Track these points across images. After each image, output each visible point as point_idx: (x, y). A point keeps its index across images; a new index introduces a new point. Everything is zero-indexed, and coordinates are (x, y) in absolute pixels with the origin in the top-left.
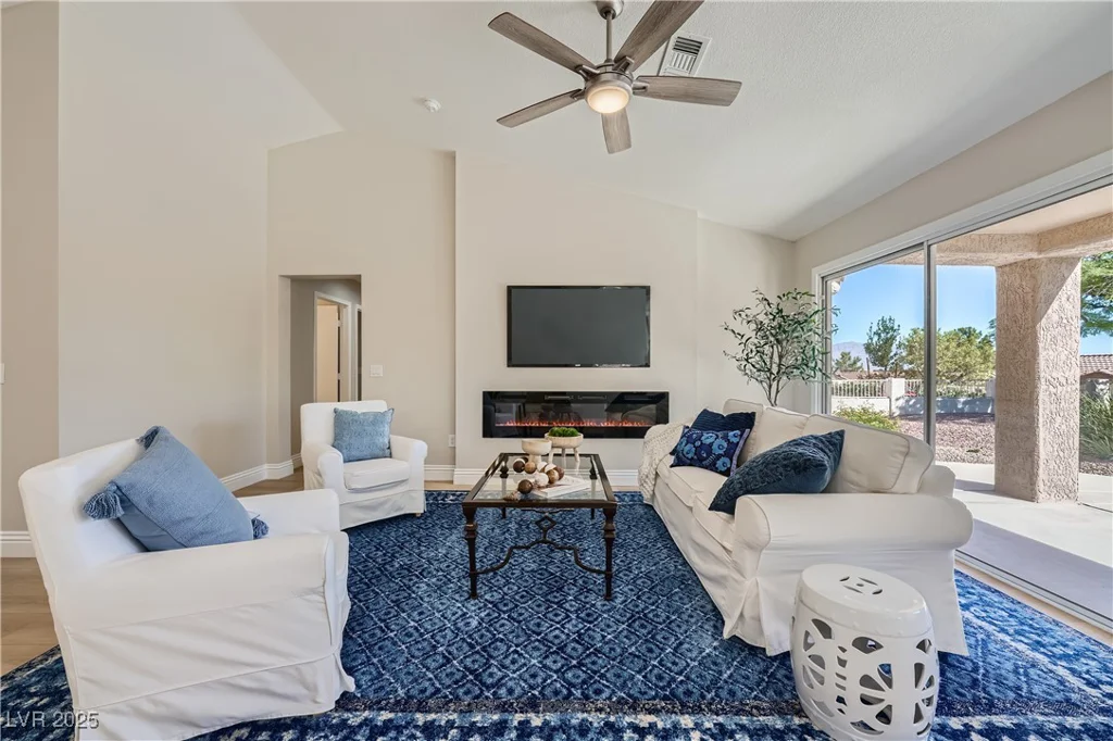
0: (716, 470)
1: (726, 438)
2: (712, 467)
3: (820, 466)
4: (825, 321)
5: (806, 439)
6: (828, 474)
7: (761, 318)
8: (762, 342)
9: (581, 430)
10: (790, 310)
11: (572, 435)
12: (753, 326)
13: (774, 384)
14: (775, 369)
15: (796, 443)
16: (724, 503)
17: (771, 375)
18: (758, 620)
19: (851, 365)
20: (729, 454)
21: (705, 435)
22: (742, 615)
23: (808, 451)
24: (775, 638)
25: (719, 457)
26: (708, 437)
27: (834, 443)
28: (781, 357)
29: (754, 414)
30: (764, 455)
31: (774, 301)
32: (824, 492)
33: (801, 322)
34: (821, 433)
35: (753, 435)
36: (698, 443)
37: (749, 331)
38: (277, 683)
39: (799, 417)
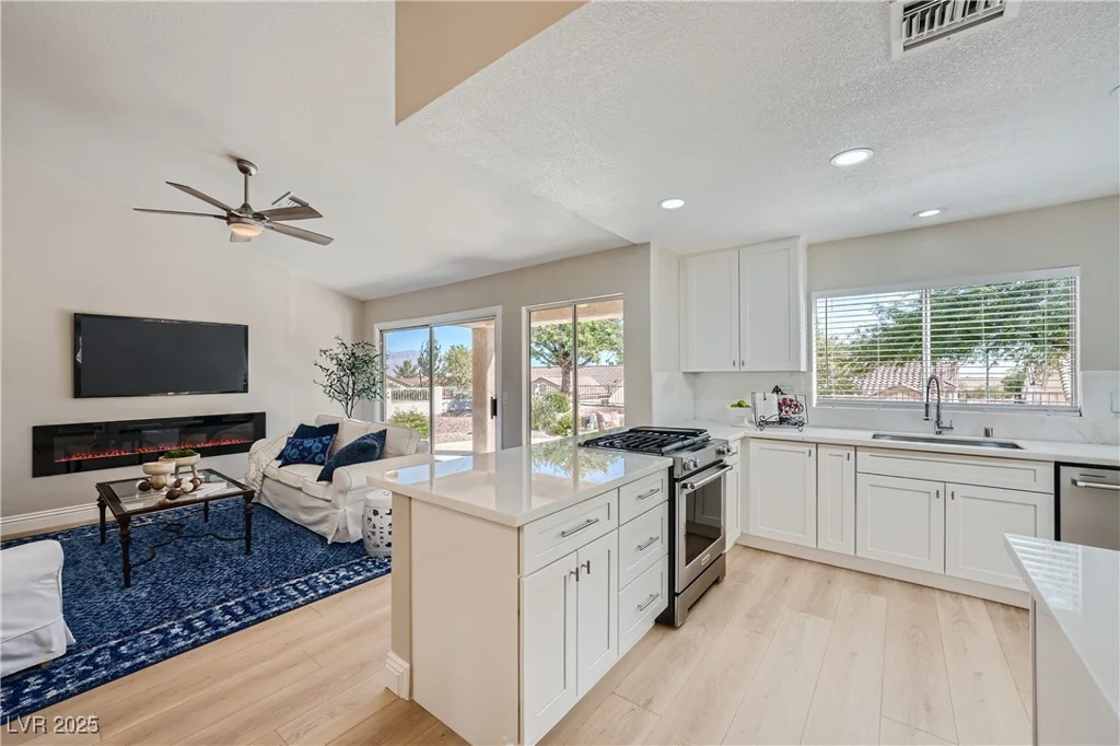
0: (315, 463)
1: (321, 442)
2: (312, 462)
3: (374, 447)
4: (382, 361)
5: (368, 436)
6: (378, 450)
7: (341, 356)
8: (342, 374)
9: (198, 450)
10: (359, 353)
11: (191, 455)
12: (335, 362)
13: (350, 402)
14: (350, 393)
15: (363, 438)
16: (326, 476)
17: (347, 397)
18: (346, 528)
19: (411, 372)
20: (323, 451)
21: (306, 442)
22: (338, 530)
23: (368, 441)
24: (355, 533)
25: (317, 453)
26: (308, 443)
27: (382, 435)
28: (354, 384)
29: (338, 424)
30: (347, 447)
31: (349, 345)
32: (378, 459)
33: (368, 361)
34: (375, 431)
35: (338, 438)
36: (301, 448)
37: (333, 367)
38: (15, 649)
39: (364, 424)
